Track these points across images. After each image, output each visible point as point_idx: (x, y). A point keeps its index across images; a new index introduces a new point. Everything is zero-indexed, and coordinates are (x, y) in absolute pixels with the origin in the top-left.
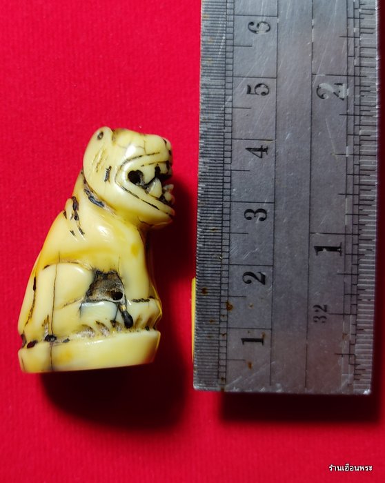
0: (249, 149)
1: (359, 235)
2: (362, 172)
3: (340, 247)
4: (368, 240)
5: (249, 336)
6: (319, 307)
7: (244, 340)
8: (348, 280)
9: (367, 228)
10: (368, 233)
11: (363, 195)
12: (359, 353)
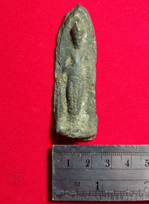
0: (128, 161)
1: (102, 195)
2: (122, 196)
3: (98, 190)
5: (70, 162)
6: (79, 183)
7: (68, 161)
8: (88, 192)
9: (104, 198)
10: (103, 198)
11: (115, 196)
12: (65, 196)
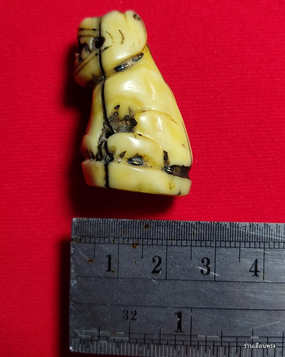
0: (256, 261)
1: (191, 345)
2: (239, 348)
3: (181, 331)
4: (186, 352)
5: (112, 260)
6: (135, 314)
7: (109, 257)
8: (156, 336)
9: (196, 351)
10: (192, 352)
11: (221, 349)
12: (101, 344)
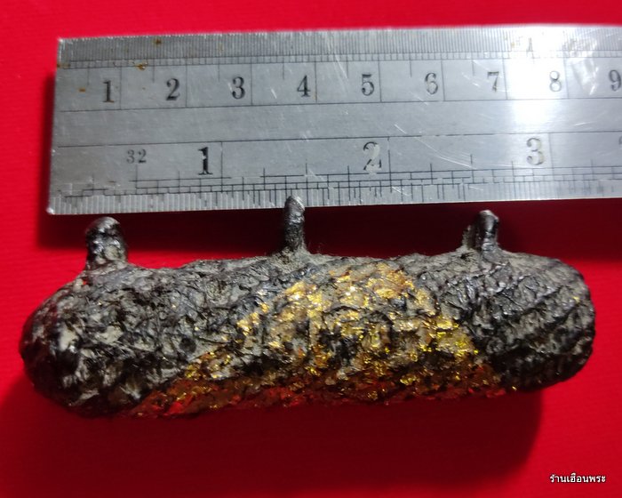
4: (216, 201)
